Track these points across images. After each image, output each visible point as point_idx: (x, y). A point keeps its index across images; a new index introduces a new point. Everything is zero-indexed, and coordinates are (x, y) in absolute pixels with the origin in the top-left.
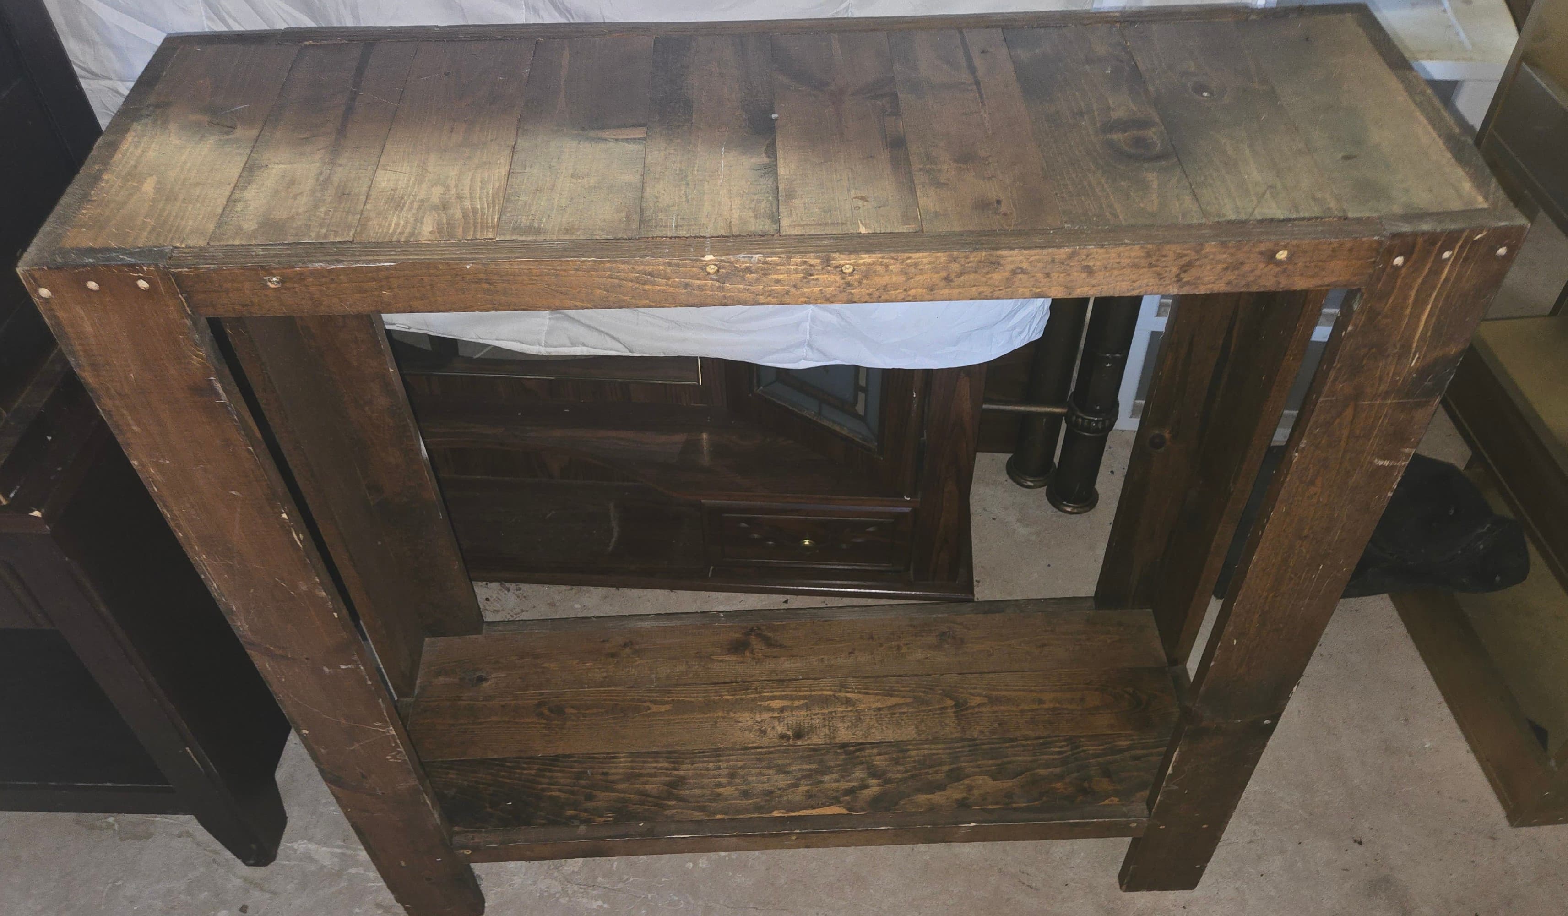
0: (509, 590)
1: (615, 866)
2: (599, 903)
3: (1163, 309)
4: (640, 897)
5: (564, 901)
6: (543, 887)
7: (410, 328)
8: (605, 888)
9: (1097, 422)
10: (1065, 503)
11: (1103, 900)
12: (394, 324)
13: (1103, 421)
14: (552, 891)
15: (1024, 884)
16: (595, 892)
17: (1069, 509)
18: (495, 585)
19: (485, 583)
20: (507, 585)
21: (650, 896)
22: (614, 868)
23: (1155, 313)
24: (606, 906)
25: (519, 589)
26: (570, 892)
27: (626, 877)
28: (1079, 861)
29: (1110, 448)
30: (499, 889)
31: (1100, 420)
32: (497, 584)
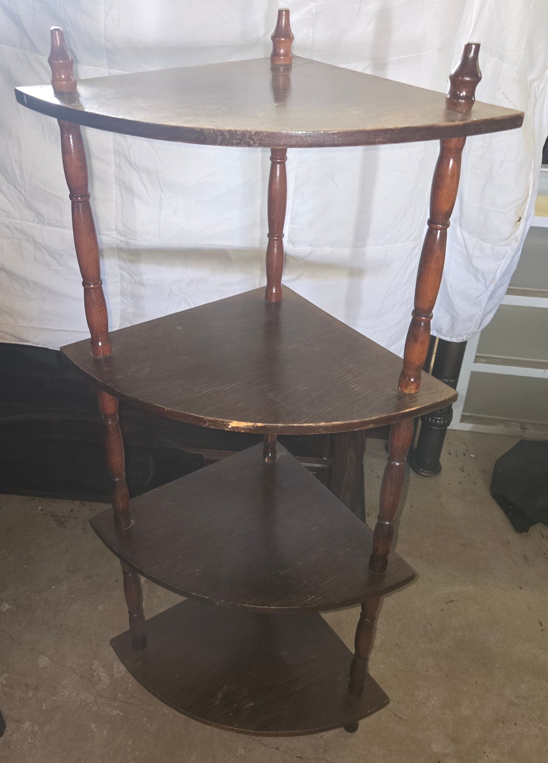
0: (85, 506)
1: (130, 686)
2: (117, 712)
3: (477, 359)
4: (144, 709)
5: (94, 708)
6: (82, 698)
7: (38, 344)
8: (122, 701)
9: (440, 420)
10: (421, 469)
11: (450, 731)
12: (29, 342)
13: (444, 420)
14: (88, 701)
15: (397, 716)
16: (115, 704)
17: (424, 474)
18: (77, 502)
19: (71, 501)
20: (85, 502)
21: (150, 709)
22: (129, 688)
23: (473, 361)
24: (121, 714)
25: (92, 505)
26: (99, 703)
27: (136, 695)
28: (433, 702)
29: (448, 439)
30: (54, 698)
31: (442, 419)
32: (79, 502)
